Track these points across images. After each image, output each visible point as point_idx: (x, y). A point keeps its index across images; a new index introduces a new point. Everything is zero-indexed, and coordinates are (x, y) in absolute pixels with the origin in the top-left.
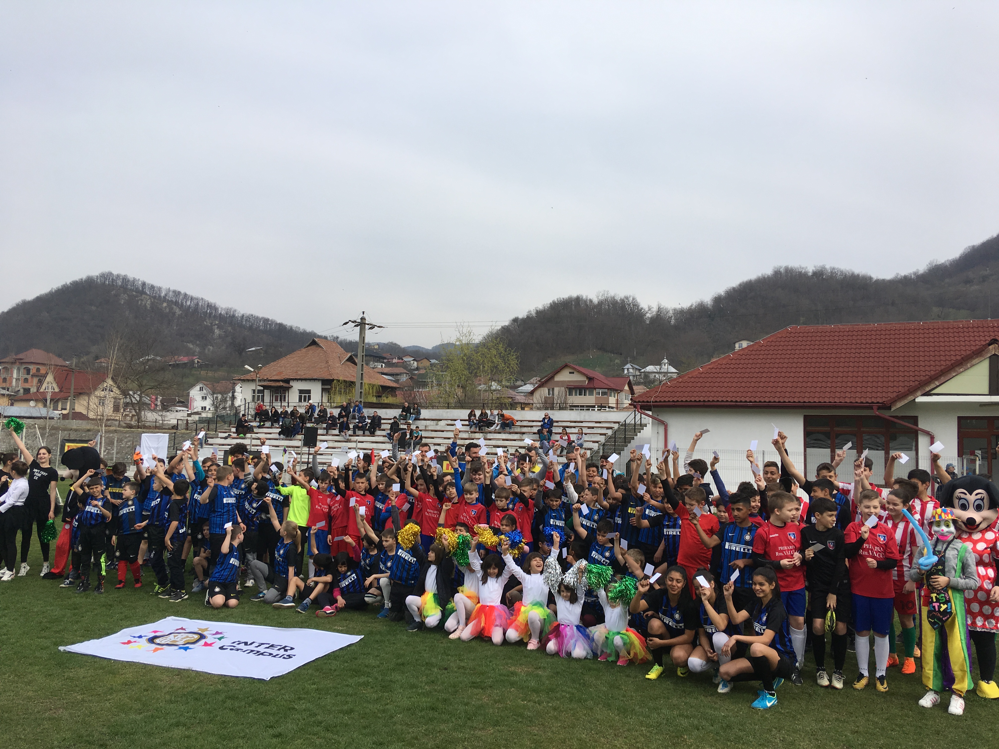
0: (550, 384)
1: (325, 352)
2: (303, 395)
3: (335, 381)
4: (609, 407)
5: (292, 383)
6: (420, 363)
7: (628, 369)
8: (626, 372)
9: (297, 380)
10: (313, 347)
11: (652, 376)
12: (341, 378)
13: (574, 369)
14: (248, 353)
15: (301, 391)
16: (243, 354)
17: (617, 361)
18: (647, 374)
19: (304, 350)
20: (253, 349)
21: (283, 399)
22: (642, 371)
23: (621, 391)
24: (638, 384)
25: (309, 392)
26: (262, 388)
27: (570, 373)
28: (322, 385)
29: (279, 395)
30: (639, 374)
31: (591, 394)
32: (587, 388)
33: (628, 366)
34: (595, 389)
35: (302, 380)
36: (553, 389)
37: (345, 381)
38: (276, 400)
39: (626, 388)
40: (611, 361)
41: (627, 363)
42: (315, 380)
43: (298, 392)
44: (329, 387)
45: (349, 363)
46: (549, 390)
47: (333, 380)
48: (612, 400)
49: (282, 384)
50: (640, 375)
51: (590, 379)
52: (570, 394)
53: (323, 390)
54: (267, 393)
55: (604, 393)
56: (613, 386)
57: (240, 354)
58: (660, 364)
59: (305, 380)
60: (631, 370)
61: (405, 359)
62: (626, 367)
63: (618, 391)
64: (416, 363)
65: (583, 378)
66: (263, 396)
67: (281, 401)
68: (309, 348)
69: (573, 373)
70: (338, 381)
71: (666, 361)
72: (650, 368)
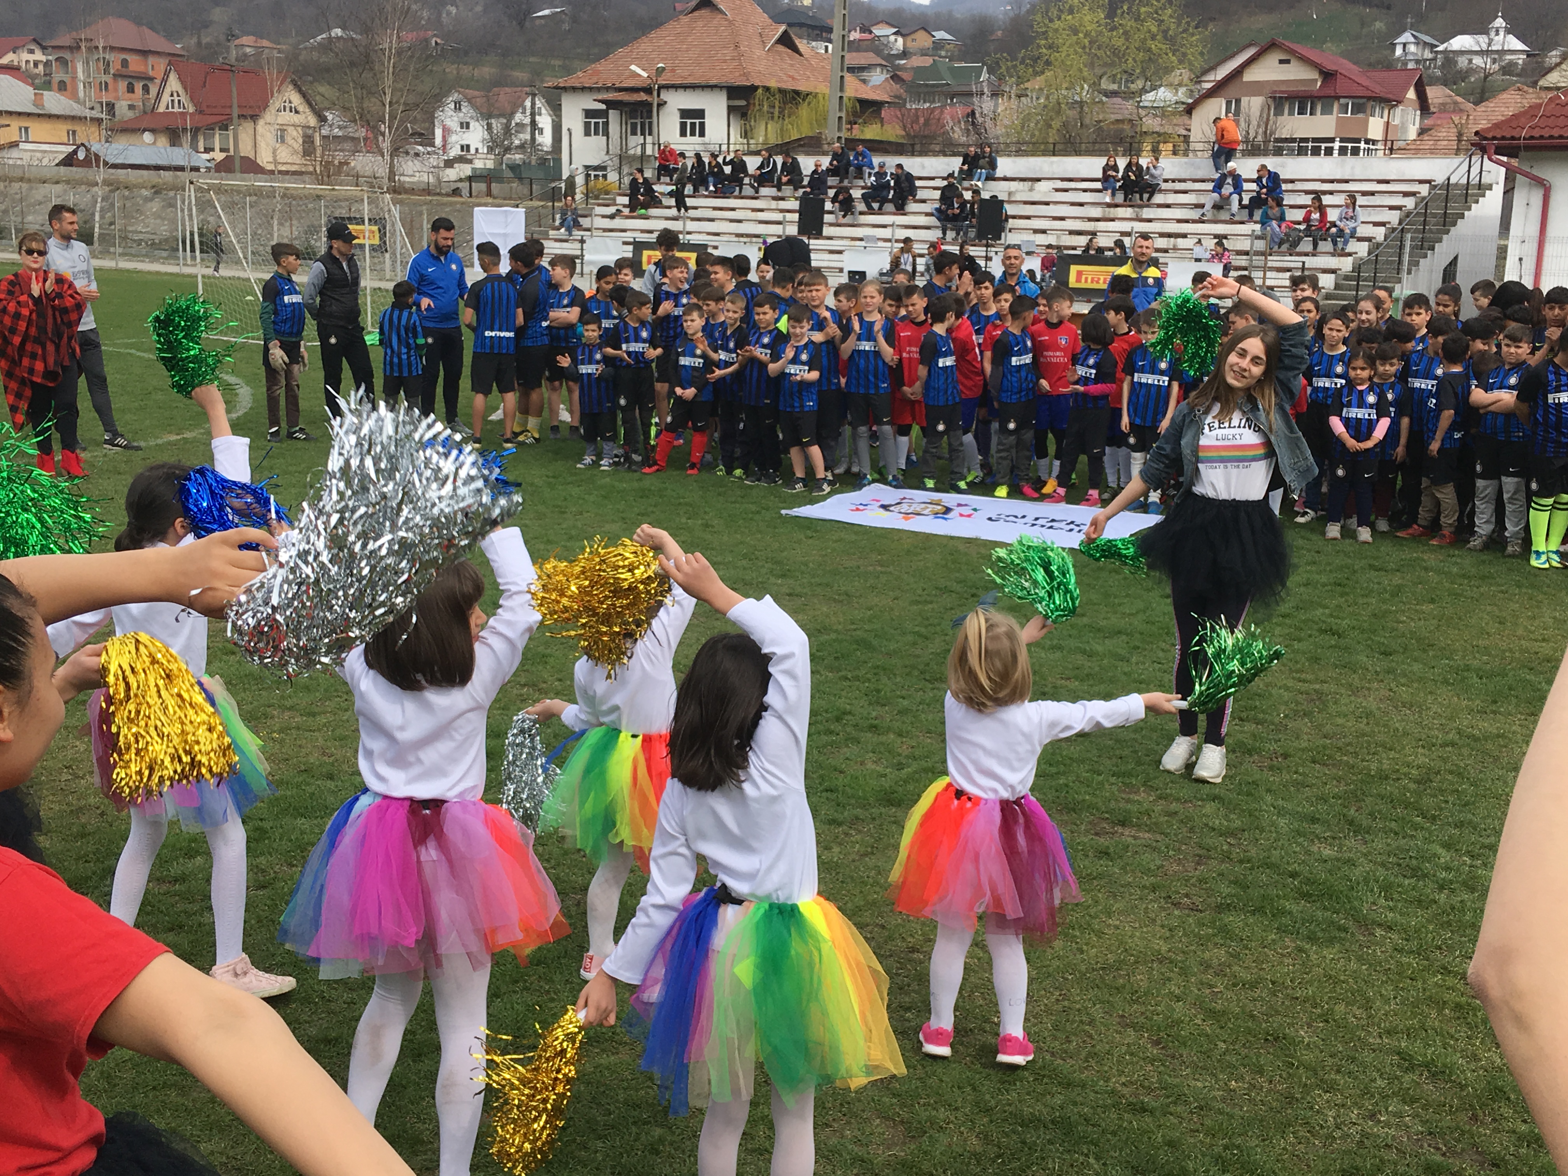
0: (1232, 90)
1: (731, 23)
2: (689, 121)
3: (760, 91)
4: (1367, 142)
5: (665, 95)
6: (909, 39)
7: (1405, 45)
8: (1399, 51)
9: (675, 87)
10: (704, 12)
11: (1462, 62)
12: (773, 84)
13: (1293, 52)
14: (538, 22)
15: (685, 114)
16: (527, 24)
17: (1378, 25)
18: (1450, 58)
19: (685, 20)
20: (546, 12)
21: (647, 129)
22: (1441, 48)
23: (1399, 102)
24: (1434, 81)
25: (700, 114)
26: (604, 107)
27: (1281, 62)
28: (729, 98)
29: (638, 121)
30: (1430, 56)
31: (1327, 111)
32: (1319, 98)
33: (1407, 37)
34: (1338, 98)
35: (685, 87)
36: (1238, 101)
37: (780, 91)
38: (634, 133)
39: (1411, 94)
40: (1363, 24)
41: (1404, 31)
42: (712, 87)
43: (678, 115)
44: (743, 103)
45: (781, 48)
46: (1229, 103)
47: (754, 88)
48: (1375, 127)
49: (643, 97)
50: (1435, 59)
51: (1328, 76)
52: (1279, 112)
53: (731, 109)
54: (614, 116)
55: (1357, 109)
56: (1379, 90)
57: (521, 24)
58: (1485, 31)
59: (693, 87)
60: (1412, 48)
61: (878, 31)
62: (1401, 39)
63: (1390, 102)
64: (900, 40)
65: (1313, 75)
66: (606, 124)
67: (643, 134)
68: (696, 14)
69: (1287, 62)
70: (767, 89)
71: (1499, 22)
72: (1461, 42)
